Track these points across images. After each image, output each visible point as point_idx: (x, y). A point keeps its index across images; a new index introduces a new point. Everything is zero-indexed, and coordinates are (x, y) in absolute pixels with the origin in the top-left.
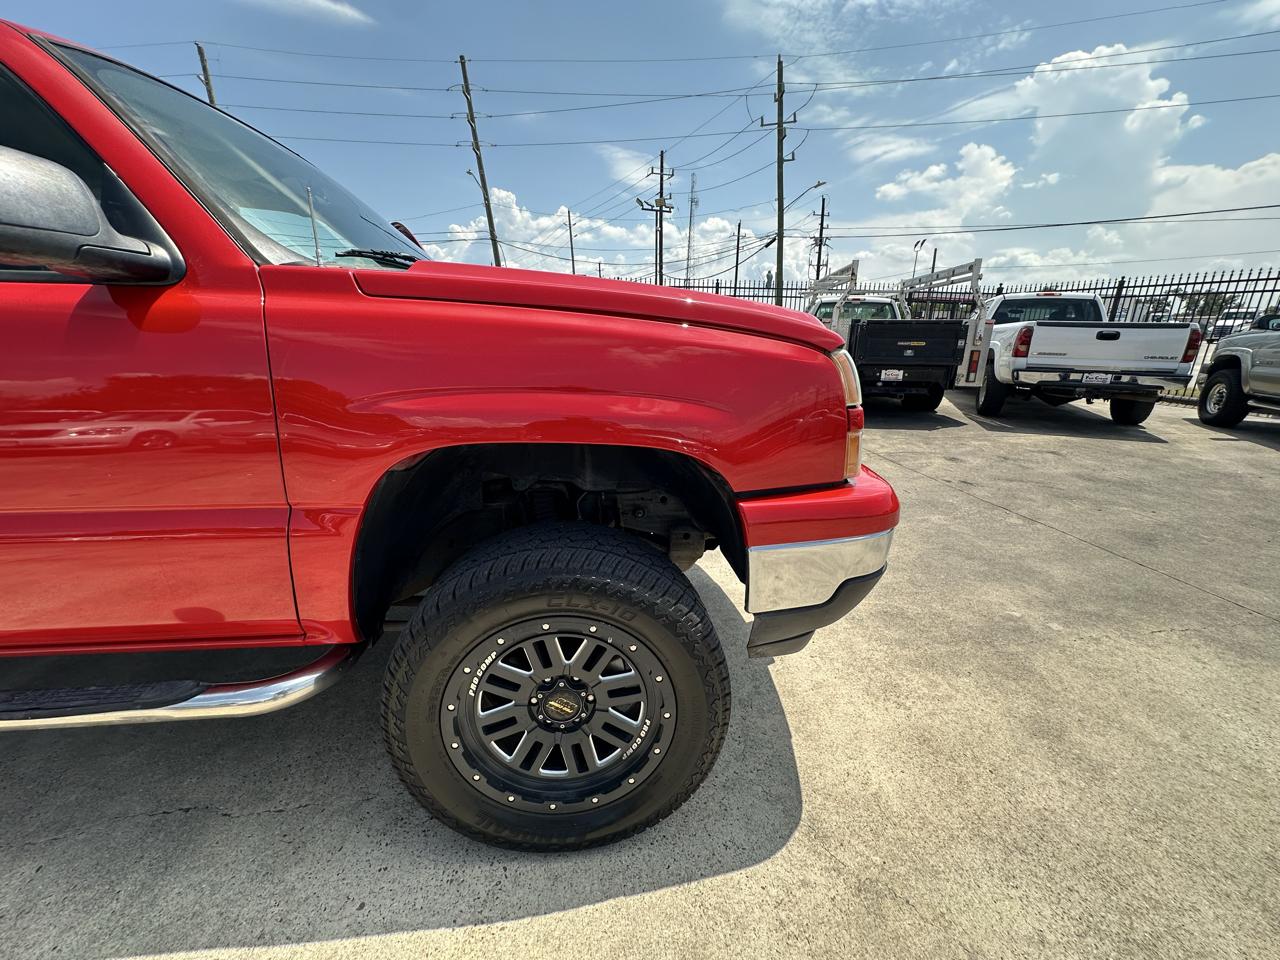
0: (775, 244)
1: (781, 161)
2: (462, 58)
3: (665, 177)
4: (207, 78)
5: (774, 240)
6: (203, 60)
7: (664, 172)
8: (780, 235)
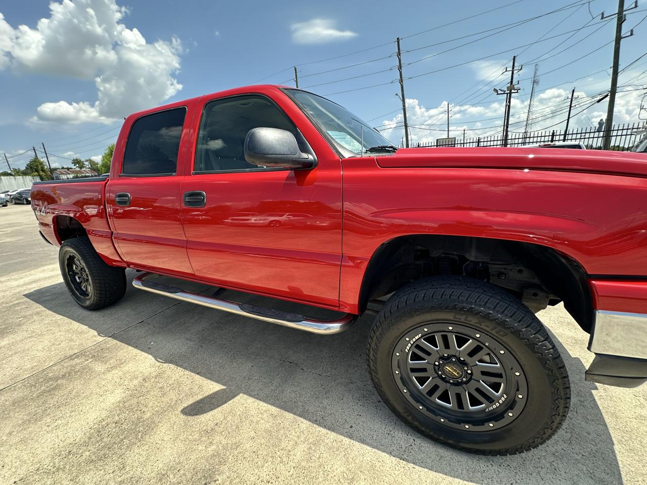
1: (619, 37)
3: (515, 71)
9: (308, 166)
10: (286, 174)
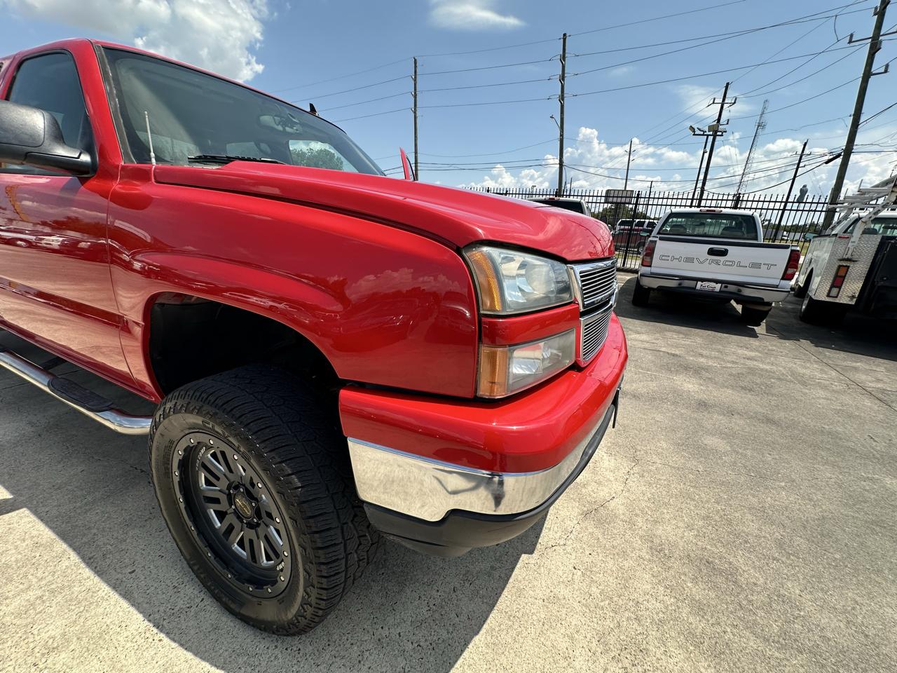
0: (839, 161)
1: (867, 75)
2: (565, 35)
3: (725, 106)
4: (415, 77)
5: (838, 156)
6: (416, 67)
7: (726, 101)
8: (848, 151)
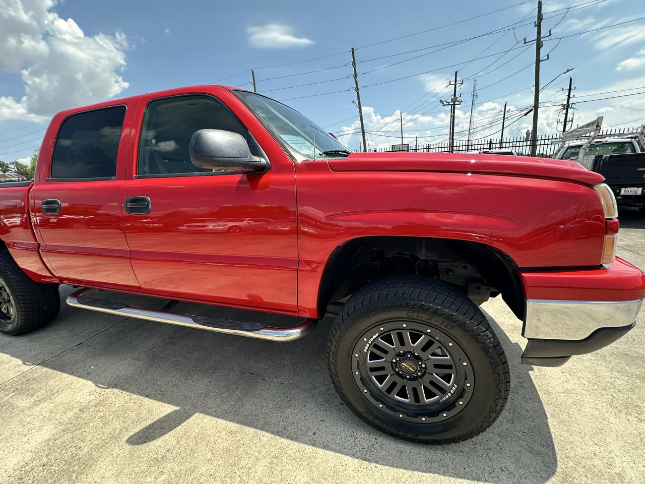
1: (538, 61)
9: (260, 170)
10: (237, 178)
